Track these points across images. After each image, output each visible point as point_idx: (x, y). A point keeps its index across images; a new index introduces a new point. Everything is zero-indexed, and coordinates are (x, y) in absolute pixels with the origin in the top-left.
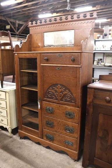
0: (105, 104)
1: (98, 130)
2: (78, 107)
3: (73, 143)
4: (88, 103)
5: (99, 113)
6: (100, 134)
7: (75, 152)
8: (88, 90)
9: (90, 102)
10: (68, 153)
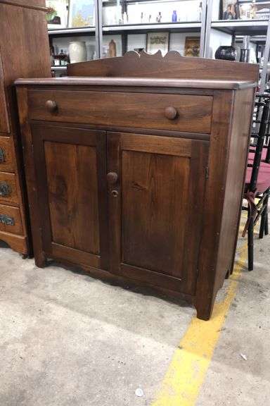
0: (49, 117)
1: (48, 180)
2: (8, 135)
3: (13, 219)
4: (21, 121)
5: (44, 141)
6: (53, 188)
7: (19, 237)
8: (17, 91)
9: (25, 119)
10: (8, 241)
